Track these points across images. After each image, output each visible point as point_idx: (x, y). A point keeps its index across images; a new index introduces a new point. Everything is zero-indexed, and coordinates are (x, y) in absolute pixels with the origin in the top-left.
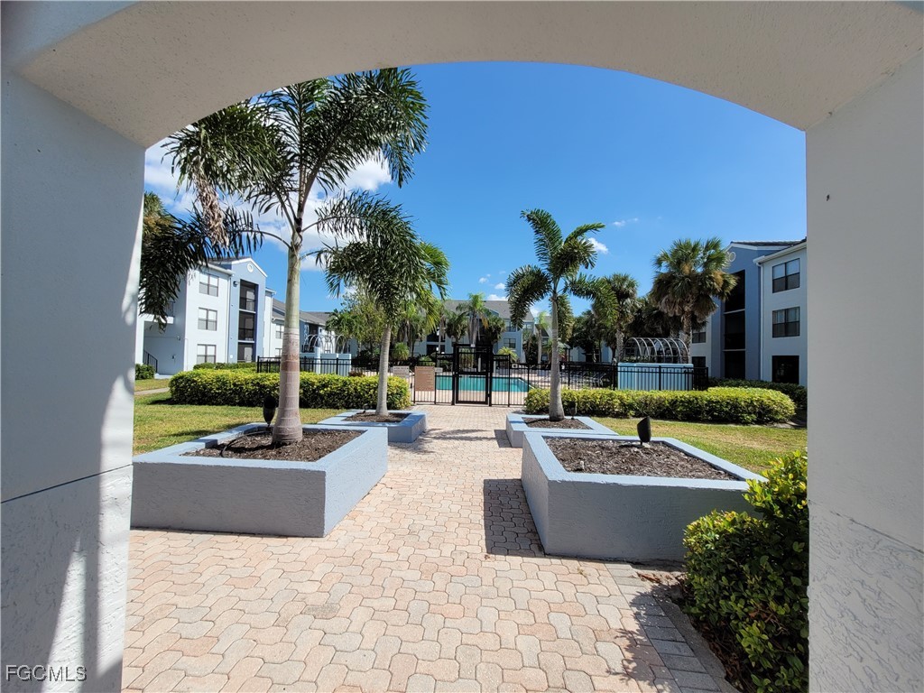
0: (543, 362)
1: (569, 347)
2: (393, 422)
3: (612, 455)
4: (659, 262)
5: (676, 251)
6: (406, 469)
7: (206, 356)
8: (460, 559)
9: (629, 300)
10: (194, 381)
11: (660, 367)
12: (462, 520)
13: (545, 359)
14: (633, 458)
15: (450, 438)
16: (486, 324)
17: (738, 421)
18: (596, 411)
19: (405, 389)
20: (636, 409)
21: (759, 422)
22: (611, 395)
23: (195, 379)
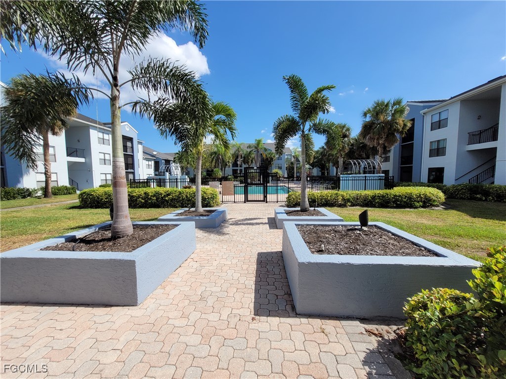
0: (297, 177)
1: (311, 168)
2: (205, 216)
3: (342, 237)
4: (365, 115)
5: (376, 107)
6: (208, 247)
7: (106, 180)
8: (233, 321)
9: (346, 139)
10: (92, 195)
11: (365, 177)
12: (240, 286)
13: (298, 175)
14: (357, 239)
15: (240, 224)
16: (264, 156)
17: (411, 206)
18: (328, 203)
19: (216, 195)
20: (351, 202)
21: (424, 207)
22: (337, 194)
23: (92, 193)
